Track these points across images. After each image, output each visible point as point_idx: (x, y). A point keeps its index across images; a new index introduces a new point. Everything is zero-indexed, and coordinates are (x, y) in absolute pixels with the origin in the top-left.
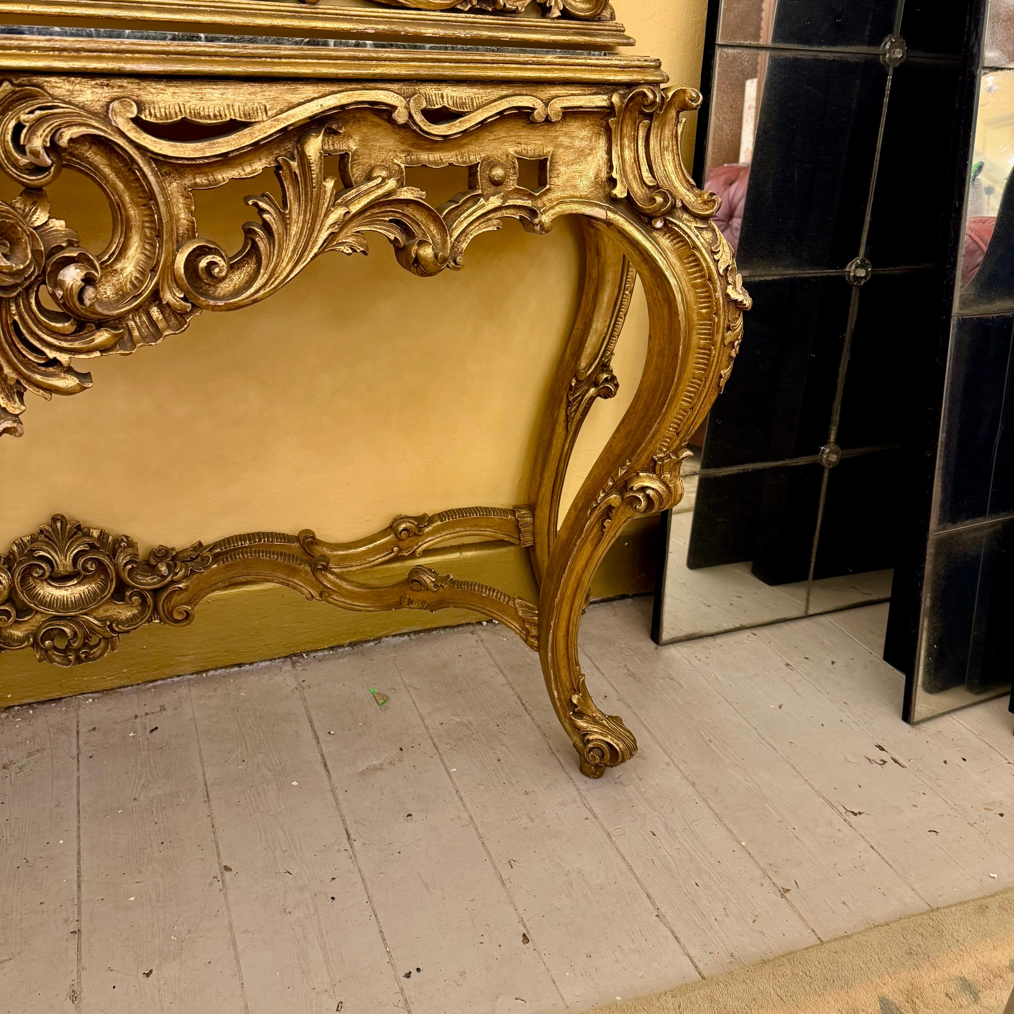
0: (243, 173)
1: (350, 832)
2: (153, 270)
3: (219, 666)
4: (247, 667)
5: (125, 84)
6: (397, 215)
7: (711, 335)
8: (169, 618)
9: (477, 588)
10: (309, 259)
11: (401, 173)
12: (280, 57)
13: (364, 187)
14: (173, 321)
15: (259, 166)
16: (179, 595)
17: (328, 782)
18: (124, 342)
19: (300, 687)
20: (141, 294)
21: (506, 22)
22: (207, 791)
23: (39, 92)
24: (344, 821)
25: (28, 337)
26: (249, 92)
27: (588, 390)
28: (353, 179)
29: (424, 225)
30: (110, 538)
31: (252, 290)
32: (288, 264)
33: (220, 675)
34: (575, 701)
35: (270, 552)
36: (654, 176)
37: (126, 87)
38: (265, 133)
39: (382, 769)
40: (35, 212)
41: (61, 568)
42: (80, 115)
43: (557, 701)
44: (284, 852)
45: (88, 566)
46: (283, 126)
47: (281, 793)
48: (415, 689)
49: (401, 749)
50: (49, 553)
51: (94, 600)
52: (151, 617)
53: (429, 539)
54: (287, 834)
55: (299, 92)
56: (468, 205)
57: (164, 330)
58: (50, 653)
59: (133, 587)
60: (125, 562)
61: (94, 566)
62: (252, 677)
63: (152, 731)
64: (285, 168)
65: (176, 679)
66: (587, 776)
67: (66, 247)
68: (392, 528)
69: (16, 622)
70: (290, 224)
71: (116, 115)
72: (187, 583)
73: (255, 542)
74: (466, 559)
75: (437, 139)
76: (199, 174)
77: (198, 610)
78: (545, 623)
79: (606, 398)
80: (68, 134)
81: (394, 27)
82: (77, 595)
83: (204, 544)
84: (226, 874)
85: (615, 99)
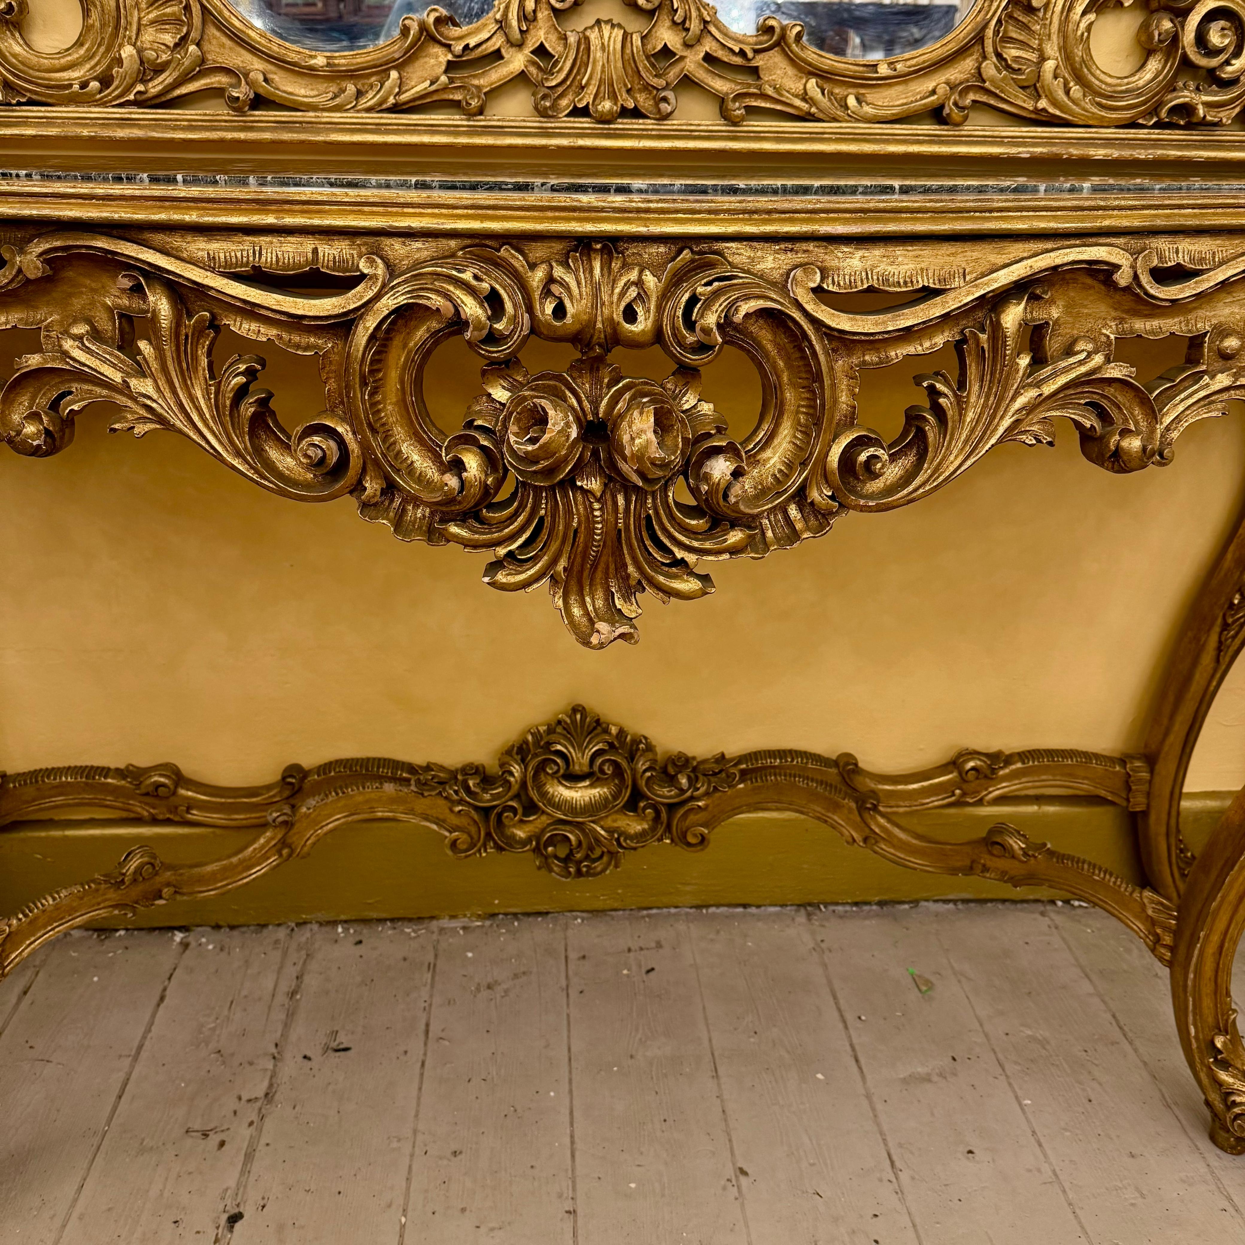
0: (920, 348)
1: (895, 1158)
2: (804, 464)
3: (722, 902)
4: (753, 910)
5: (811, 248)
6: (1094, 396)
8: (682, 839)
9: (1086, 866)
10: (984, 452)
11: (1110, 345)
12: (991, 211)
13: (1063, 364)
14: (813, 522)
15: (940, 340)
16: (697, 814)
17: (861, 1084)
18: (755, 544)
19: (818, 948)
20: (786, 491)
21: (1202, 138)
22: (715, 1063)
23: (719, 260)
24: (884, 1140)
25: (659, 533)
26: (948, 252)
28: (1049, 354)
29: (1126, 409)
30: (629, 738)
31: (911, 488)
32: (956, 457)
33: (722, 914)
34: (1219, 1045)
35: (808, 779)
37: (812, 252)
38: (960, 302)
39: (930, 1081)
40: (685, 394)
41: (577, 768)
42: (759, 286)
43: (1193, 1041)
44: (812, 1165)
45: (606, 768)
46: (982, 292)
47: (804, 1086)
48: (968, 979)
49: (954, 1059)
50: (567, 748)
51: (605, 807)
52: (662, 836)
53: (1004, 784)
54: (814, 1142)
55: (1006, 251)
56: (1186, 384)
57: (802, 532)
58: (550, 860)
59: (648, 798)
60: (644, 768)
61: (611, 768)
62: (759, 924)
63: (648, 971)
64: (970, 342)
65: (673, 910)
67: (715, 434)
68: (955, 764)
69: (521, 821)
70: (966, 409)
71: (796, 285)
72: (709, 802)
73: (786, 761)
74: (1046, 815)
75: (1164, 304)
76: (870, 350)
77: (716, 836)
78: (1187, 934)
80: (746, 307)
81: (1055, 150)
82: (587, 799)
83: (727, 757)
84: (743, 1179)
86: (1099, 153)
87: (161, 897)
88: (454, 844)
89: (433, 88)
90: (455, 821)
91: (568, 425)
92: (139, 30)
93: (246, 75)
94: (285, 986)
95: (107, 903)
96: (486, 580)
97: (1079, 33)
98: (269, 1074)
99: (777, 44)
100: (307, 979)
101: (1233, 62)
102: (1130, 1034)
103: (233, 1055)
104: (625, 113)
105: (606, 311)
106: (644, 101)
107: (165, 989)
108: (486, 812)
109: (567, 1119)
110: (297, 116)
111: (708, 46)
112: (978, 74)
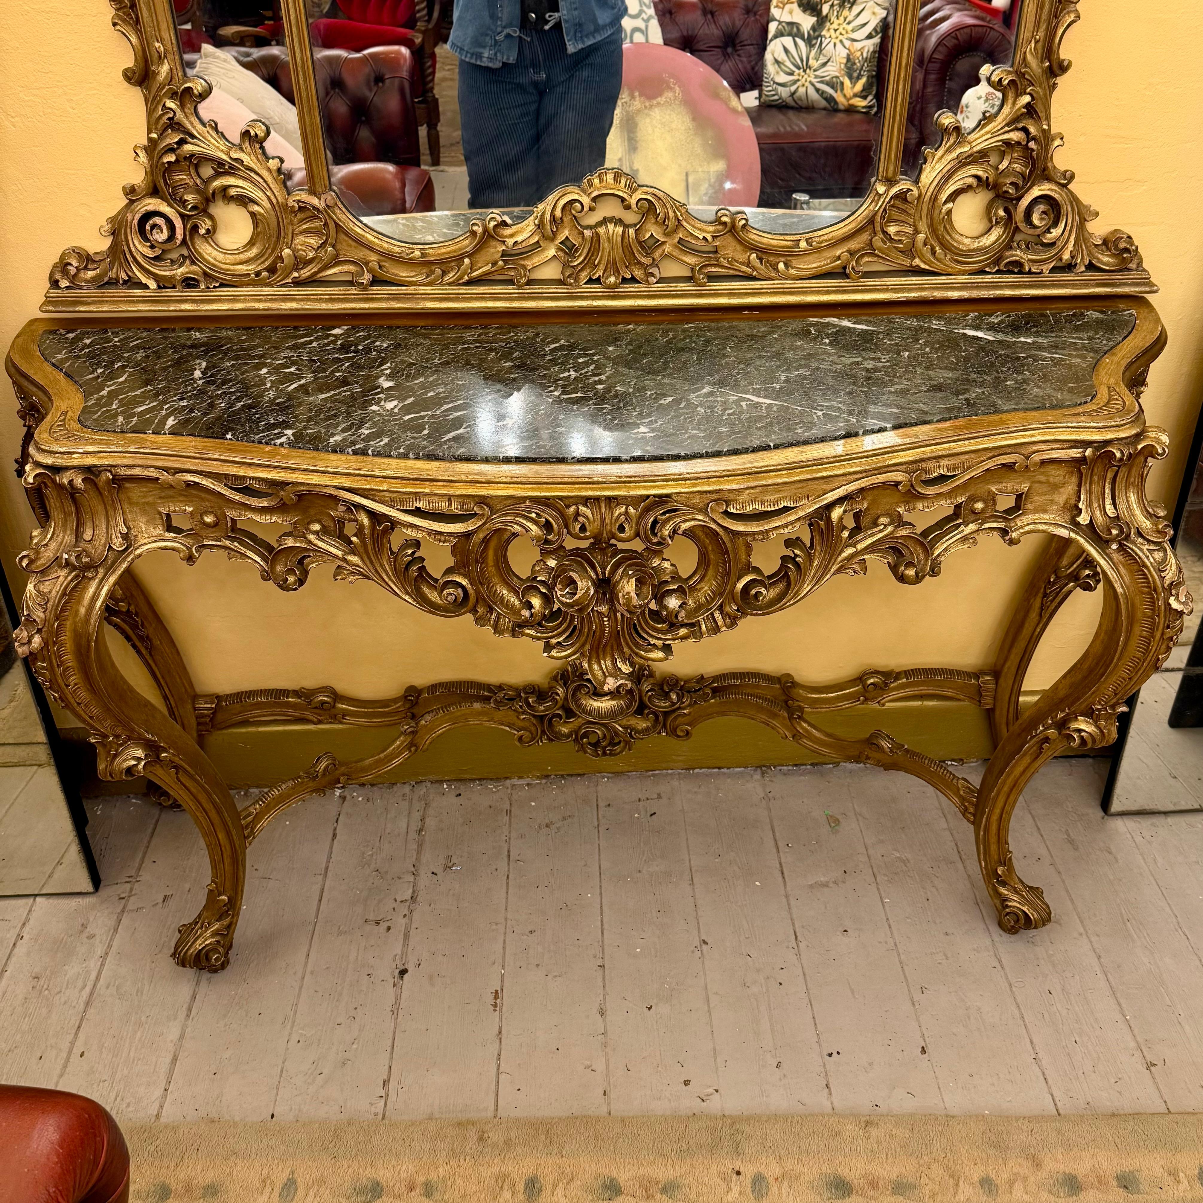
0: (786, 530)
1: (798, 934)
2: (722, 594)
3: (703, 765)
4: (725, 770)
6: (893, 543)
7: (1152, 630)
8: (673, 732)
10: (823, 582)
11: (900, 517)
13: (870, 532)
14: (728, 620)
15: (799, 527)
16: (683, 718)
17: (783, 888)
18: (696, 635)
19: (767, 797)
21: (1030, 279)
22: (692, 875)
23: (670, 500)
24: (793, 923)
25: (641, 631)
26: (798, 487)
27: (1067, 584)
28: (863, 526)
30: (637, 667)
32: (808, 585)
33: (703, 773)
34: (1000, 872)
35: (757, 696)
36: (1115, 508)
38: (806, 511)
39: (827, 886)
40: (654, 558)
42: (691, 513)
43: (984, 868)
44: (746, 938)
46: (820, 505)
47: (747, 890)
48: (864, 818)
49: (845, 872)
51: (622, 712)
52: (660, 731)
53: (893, 693)
54: (750, 924)
55: (831, 484)
56: (950, 531)
57: (722, 628)
58: (585, 746)
59: (650, 708)
60: (647, 689)
62: (729, 780)
63: (651, 815)
64: (815, 525)
65: (670, 771)
66: (1004, 930)
67: (671, 581)
68: (861, 681)
69: (565, 722)
70: (812, 563)
71: (713, 511)
72: (691, 710)
74: (927, 707)
75: (931, 495)
77: (697, 732)
78: (981, 806)
79: (1085, 590)
80: (684, 526)
81: (923, 294)
82: (609, 707)
83: (705, 676)
84: (704, 946)
85: (1089, 452)
86: (955, 294)
87: (339, 783)
88: (520, 739)
89: (494, 269)
90: (521, 724)
91: (588, 589)
92: (293, 237)
93: (367, 264)
94: (414, 827)
95: (309, 790)
96: (545, 655)
97: (941, 216)
98: (412, 884)
99: (730, 231)
100: (427, 820)
101: (1052, 230)
102: (964, 857)
103: (386, 872)
104: (625, 280)
105: (608, 528)
106: (638, 273)
107: (335, 829)
108: (541, 718)
109: (599, 911)
110: (403, 290)
111: (681, 234)
112: (870, 244)
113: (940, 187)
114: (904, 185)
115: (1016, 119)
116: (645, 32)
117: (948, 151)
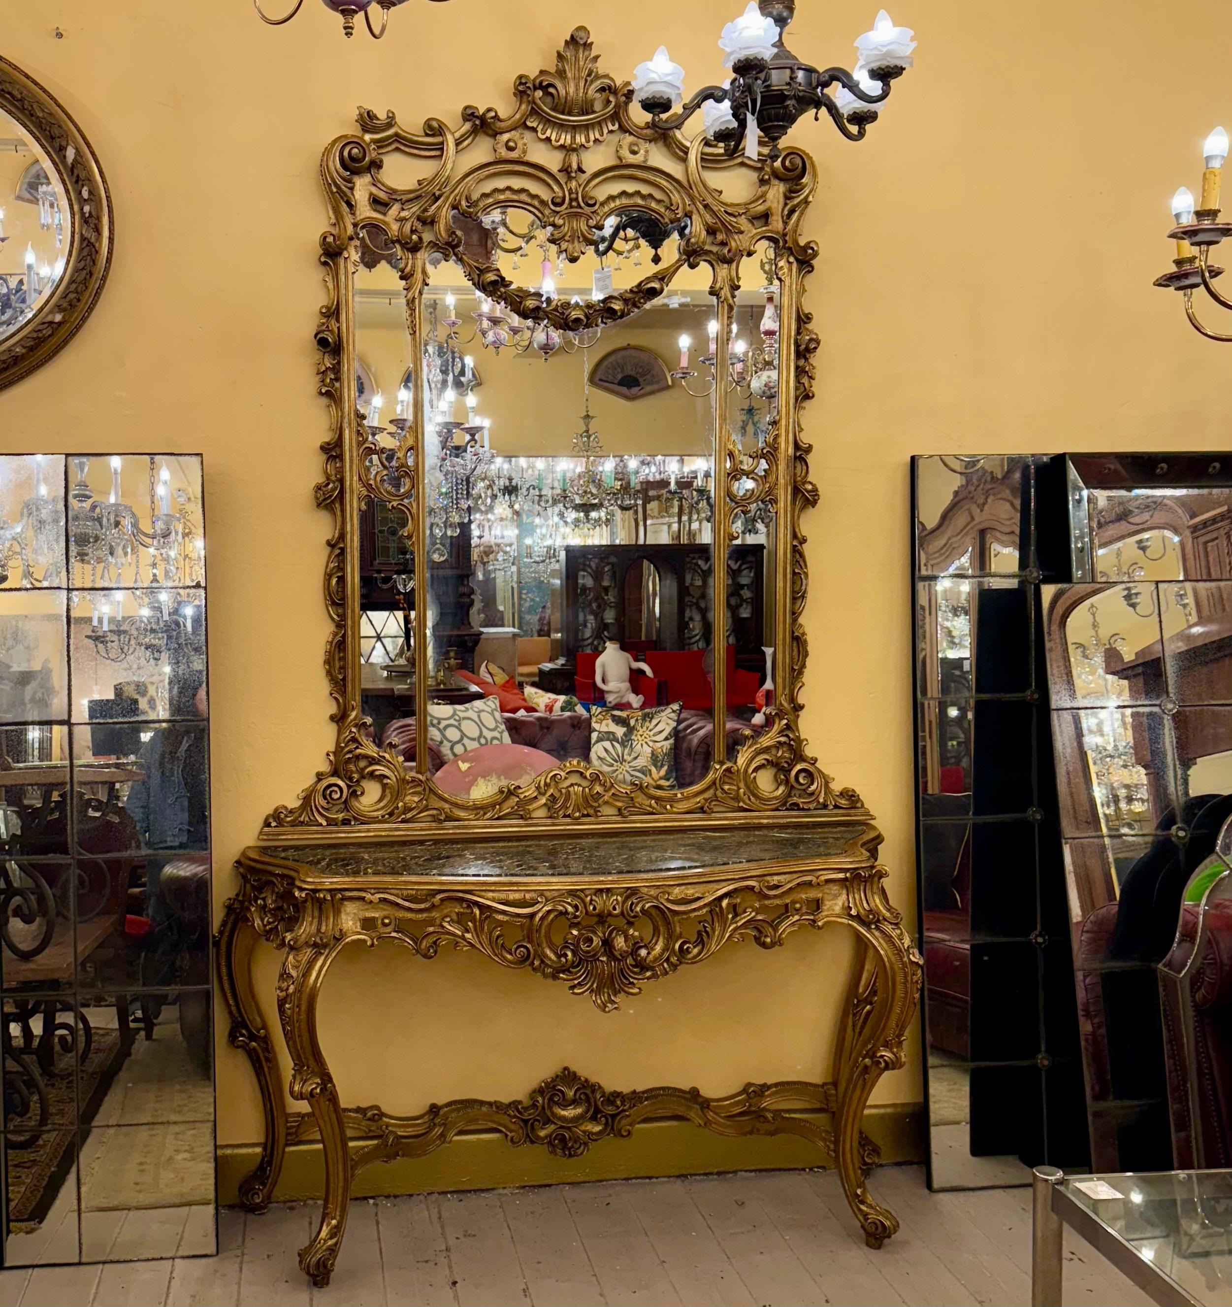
0: (699, 914)
2: (668, 950)
4: (654, 1180)
6: (755, 925)
7: (906, 977)
8: (619, 1134)
10: (722, 943)
11: (757, 909)
13: (744, 916)
14: (672, 968)
15: (704, 911)
18: (655, 976)
20: (663, 958)
21: (804, 814)
23: (639, 893)
25: (625, 974)
26: (705, 886)
28: (739, 913)
29: (767, 929)
30: (591, 1083)
31: (702, 956)
32: (714, 946)
34: (859, 1193)
36: (869, 905)
37: (666, 889)
38: (708, 900)
39: (743, 1234)
40: (631, 930)
41: (568, 1098)
42: (651, 899)
43: (848, 1193)
45: (582, 1098)
46: (716, 897)
49: (754, 1226)
50: (563, 1088)
51: (582, 1119)
52: (610, 1132)
53: (768, 1099)
55: (723, 885)
56: (786, 920)
57: (669, 972)
58: (556, 1149)
59: (603, 1112)
60: (599, 1097)
61: (584, 1097)
63: (607, 1205)
64: (714, 911)
65: (614, 1182)
66: (872, 1248)
67: (640, 942)
68: (744, 1091)
69: (543, 1127)
70: (715, 931)
71: (662, 898)
72: (631, 1112)
73: (666, 1092)
75: (772, 896)
76: (685, 915)
80: (647, 906)
81: (747, 821)
82: (573, 1115)
83: (637, 1091)
85: (848, 875)
86: (765, 822)
88: (511, 1140)
89: (512, 811)
90: (512, 1127)
91: (599, 941)
92: (405, 796)
93: (443, 809)
96: (569, 991)
97: (751, 780)
99: (640, 789)
100: (443, 1213)
101: (811, 787)
104: (584, 816)
105: (607, 908)
106: (591, 812)
108: (526, 1122)
110: (461, 823)
111: (613, 791)
112: (715, 795)
113: (748, 765)
114: (728, 765)
115: (781, 731)
116: (501, 740)
117: (750, 747)
